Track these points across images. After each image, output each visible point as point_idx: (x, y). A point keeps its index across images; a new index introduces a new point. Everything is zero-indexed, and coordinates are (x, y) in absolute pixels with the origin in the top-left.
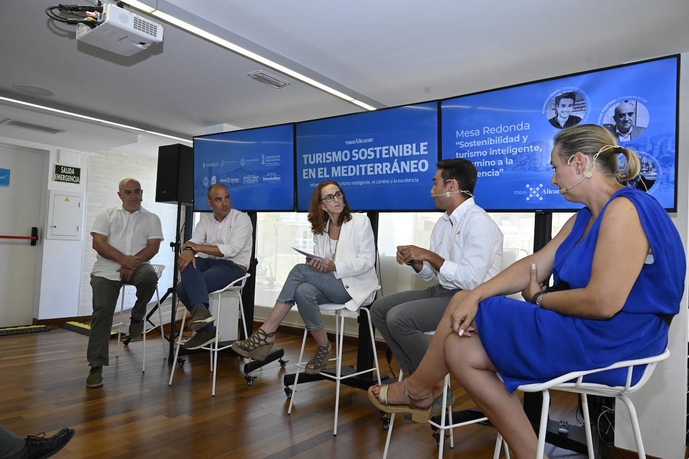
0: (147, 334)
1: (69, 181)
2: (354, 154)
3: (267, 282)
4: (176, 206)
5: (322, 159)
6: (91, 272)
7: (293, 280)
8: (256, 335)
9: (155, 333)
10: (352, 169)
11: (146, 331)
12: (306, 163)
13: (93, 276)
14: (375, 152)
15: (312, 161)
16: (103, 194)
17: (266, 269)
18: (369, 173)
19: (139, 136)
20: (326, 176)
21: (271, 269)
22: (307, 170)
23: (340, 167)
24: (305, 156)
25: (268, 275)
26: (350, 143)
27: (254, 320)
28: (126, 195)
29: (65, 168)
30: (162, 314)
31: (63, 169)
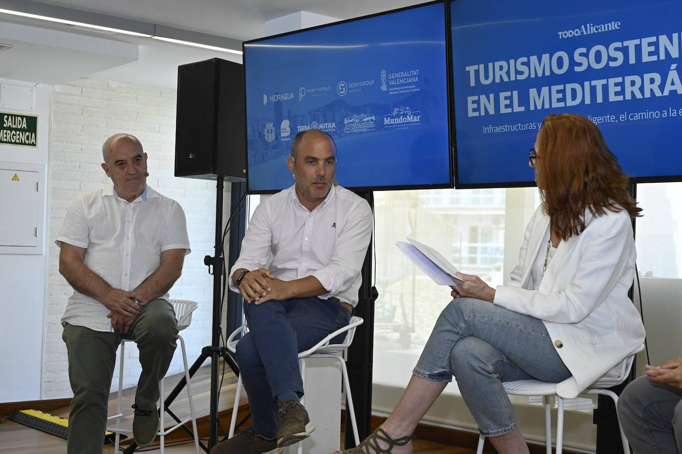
0: (166, 437)
1: (17, 141)
2: (577, 58)
3: (397, 335)
4: (213, 184)
5: (508, 73)
6: (61, 316)
7: (447, 331)
8: (372, 441)
9: (181, 436)
10: (574, 91)
11: (166, 430)
12: (473, 84)
13: (67, 323)
14: (625, 50)
15: (487, 77)
16: (78, 164)
17: (395, 308)
18: (612, 98)
19: (140, 47)
20: (518, 109)
21: (403, 307)
22: (476, 98)
23: (547, 88)
24: (471, 69)
25: (398, 319)
26: (569, 34)
27: (373, 413)
28: (117, 168)
29: (10, 117)
30: (194, 397)
31: (7, 119)
